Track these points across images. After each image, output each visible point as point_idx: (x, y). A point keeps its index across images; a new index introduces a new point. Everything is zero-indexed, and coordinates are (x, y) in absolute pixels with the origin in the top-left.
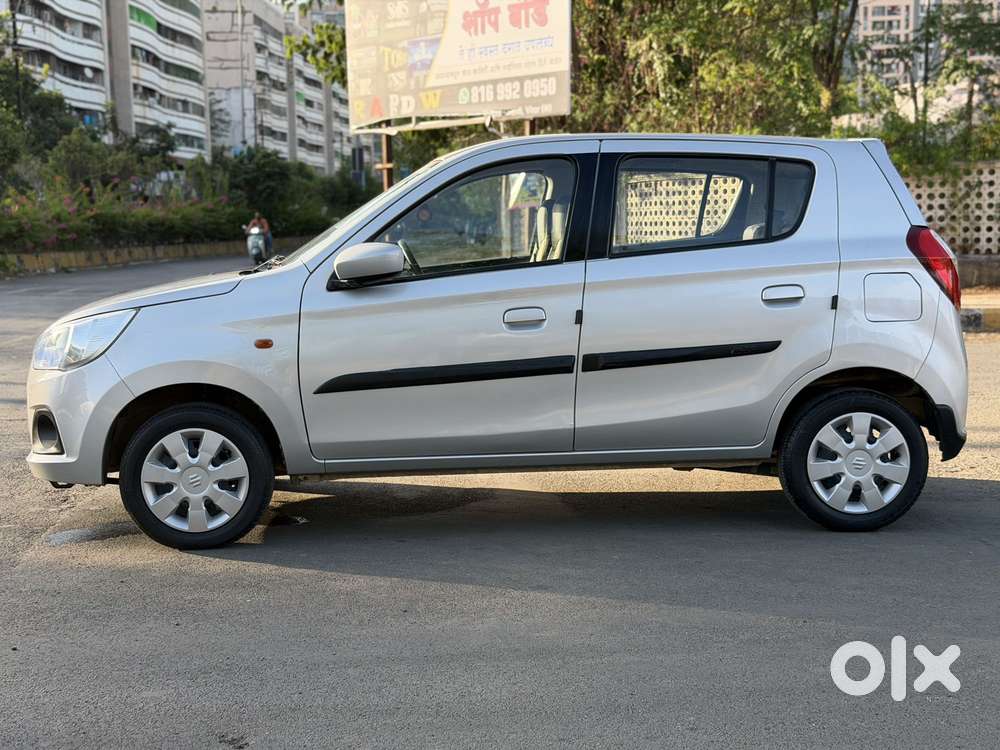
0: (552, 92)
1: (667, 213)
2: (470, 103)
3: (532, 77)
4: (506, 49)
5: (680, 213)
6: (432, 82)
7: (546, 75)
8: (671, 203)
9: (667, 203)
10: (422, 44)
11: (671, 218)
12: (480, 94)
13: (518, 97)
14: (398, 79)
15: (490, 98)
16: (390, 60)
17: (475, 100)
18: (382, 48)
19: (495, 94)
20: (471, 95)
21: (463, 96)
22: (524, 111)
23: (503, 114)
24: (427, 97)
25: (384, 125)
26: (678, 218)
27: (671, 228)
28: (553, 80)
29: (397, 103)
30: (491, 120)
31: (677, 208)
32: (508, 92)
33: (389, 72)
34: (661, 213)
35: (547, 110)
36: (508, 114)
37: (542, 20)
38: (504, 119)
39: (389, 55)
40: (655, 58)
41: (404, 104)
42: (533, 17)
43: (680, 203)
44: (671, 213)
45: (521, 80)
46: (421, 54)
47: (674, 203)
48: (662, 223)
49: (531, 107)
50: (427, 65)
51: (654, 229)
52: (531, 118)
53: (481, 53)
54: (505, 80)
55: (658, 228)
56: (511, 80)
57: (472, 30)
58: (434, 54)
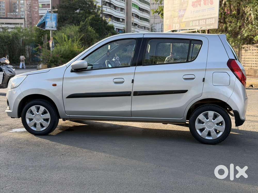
0: (213, 22)
1: (252, 55)
2: (193, 26)
3: (208, 18)
4: (202, 11)
5: (255, 55)
6: (184, 20)
7: (212, 18)
8: (253, 53)
9: (252, 53)
10: (182, 10)
11: (253, 57)
12: (195, 23)
13: (205, 24)
14: (176, 20)
15: (198, 24)
16: (174, 15)
17: (194, 25)
18: (172, 12)
19: (199, 23)
20: (193, 23)
21: (191, 24)
22: (206, 27)
23: (201, 29)
24: (182, 24)
26: (255, 57)
27: (253, 60)
28: (214, 19)
29: (175, 26)
30: (198, 30)
31: (255, 54)
32: (202, 22)
33: (174, 18)
34: (250, 55)
35: (212, 27)
36: (202, 28)
37: (212, 3)
38: (201, 30)
39: (174, 14)
40: (251, 13)
41: (177, 26)
42: (210, 2)
43: (256, 53)
44: (253, 55)
45: (206, 19)
46: (182, 13)
47: (254, 53)
48: (250, 58)
49: (208, 27)
50: (182, 16)
51: (248, 60)
52: (208, 29)
53: (196, 12)
54: (201, 19)
56: (203, 19)
57: (194, 6)
58: (185, 13)
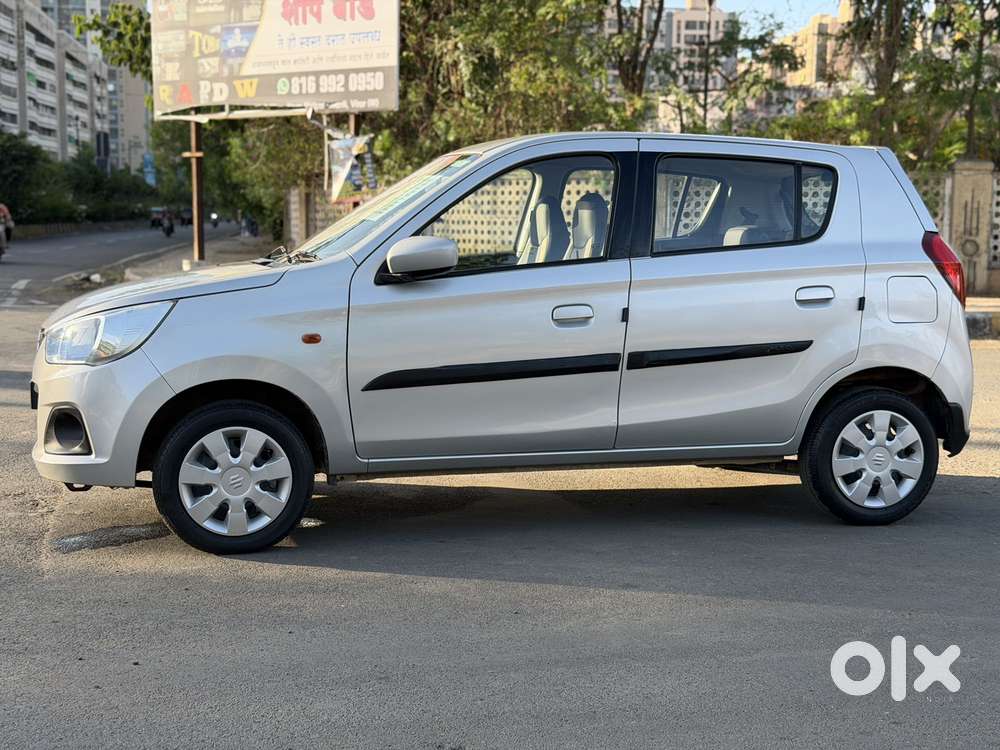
0: (380, 86)
1: (476, 212)
2: (290, 94)
3: (357, 71)
4: (330, 42)
5: (488, 212)
6: (247, 70)
7: (374, 70)
8: (479, 202)
9: (476, 202)
10: (237, 31)
11: (480, 217)
12: (301, 85)
13: (342, 90)
14: (209, 66)
15: (312, 90)
16: (200, 46)
17: (295, 91)
18: (192, 33)
19: (318, 86)
20: (291, 85)
21: (282, 87)
22: (349, 105)
23: (326, 108)
24: (242, 85)
25: (193, 112)
26: (486, 218)
27: (479, 228)
28: (380, 75)
29: (208, 90)
30: (313, 111)
31: (486, 207)
32: (331, 84)
33: (199, 58)
34: (469, 212)
35: (373, 104)
36: (332, 106)
37: (369, 14)
38: (328, 112)
39: (200, 41)
40: (461, 57)
41: (216, 92)
42: (360, 12)
43: (489, 203)
44: (479, 212)
45: (347, 73)
46: (236, 40)
47: (482, 203)
48: (469, 222)
49: (356, 101)
50: (241, 53)
51: (461, 227)
52: (357, 112)
53: (302, 44)
54: (328, 73)
55: (466, 227)
56: (336, 72)
57: (292, 20)
58: (250, 41)
